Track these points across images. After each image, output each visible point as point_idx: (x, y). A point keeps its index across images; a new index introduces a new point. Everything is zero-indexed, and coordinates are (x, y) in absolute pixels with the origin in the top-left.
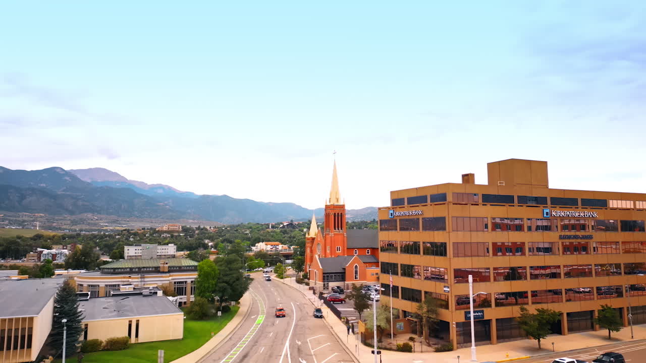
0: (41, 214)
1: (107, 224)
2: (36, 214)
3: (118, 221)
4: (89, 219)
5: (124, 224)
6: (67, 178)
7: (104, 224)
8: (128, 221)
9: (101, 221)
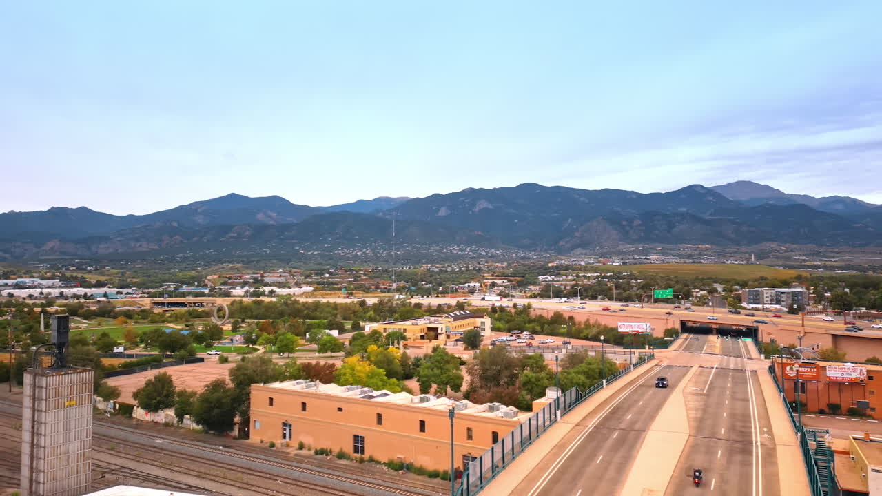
0: (707, 246)
1: (804, 258)
2: (700, 246)
3: (820, 252)
4: (773, 251)
5: (834, 257)
6: (711, 198)
7: (801, 258)
8: (837, 253)
9: (794, 253)
